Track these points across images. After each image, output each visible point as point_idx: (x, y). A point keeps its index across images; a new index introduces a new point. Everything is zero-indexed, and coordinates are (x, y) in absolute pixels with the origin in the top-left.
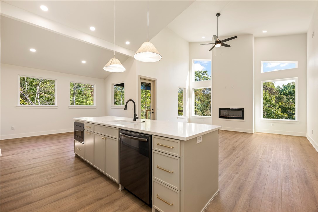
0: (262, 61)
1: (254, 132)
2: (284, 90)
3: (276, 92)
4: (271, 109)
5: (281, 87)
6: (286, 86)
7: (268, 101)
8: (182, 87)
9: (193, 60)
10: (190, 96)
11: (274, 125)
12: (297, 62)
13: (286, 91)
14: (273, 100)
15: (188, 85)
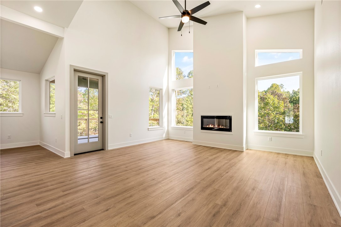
0: (256, 50)
1: (244, 150)
2: (294, 96)
3: (285, 98)
4: (279, 117)
5: (291, 93)
6: (296, 92)
7: (277, 108)
8: (158, 87)
9: (172, 51)
10: (169, 99)
11: (271, 139)
12: (302, 50)
13: (296, 97)
14: (281, 106)
15: (167, 84)
